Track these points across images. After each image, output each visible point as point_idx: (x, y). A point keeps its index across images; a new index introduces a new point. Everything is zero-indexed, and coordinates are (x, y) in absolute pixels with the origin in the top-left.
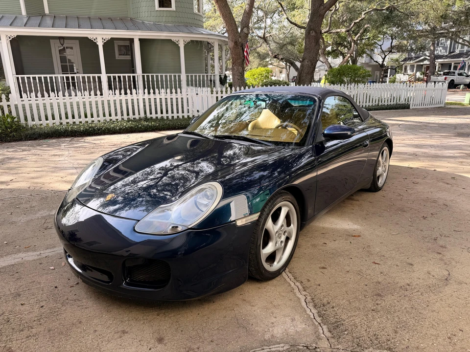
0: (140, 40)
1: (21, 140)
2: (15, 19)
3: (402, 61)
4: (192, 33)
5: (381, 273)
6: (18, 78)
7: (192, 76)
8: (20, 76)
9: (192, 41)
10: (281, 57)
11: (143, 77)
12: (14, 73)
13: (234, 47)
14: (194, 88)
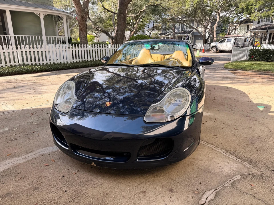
0: (10, 11)
3: (159, 35)
4: (49, 9)
7: (50, 38)
9: (49, 15)
10: (100, 29)
13: (81, 20)
14: (54, 45)
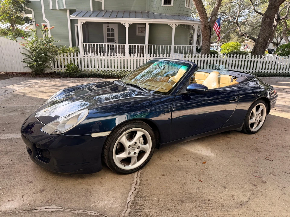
0: (149, 24)
1: (76, 77)
2: (86, 13)
5: (198, 188)
6: (84, 44)
7: (178, 47)
8: (85, 43)
9: (181, 25)
10: (247, 35)
11: (149, 46)
12: (82, 41)
13: (204, 29)
